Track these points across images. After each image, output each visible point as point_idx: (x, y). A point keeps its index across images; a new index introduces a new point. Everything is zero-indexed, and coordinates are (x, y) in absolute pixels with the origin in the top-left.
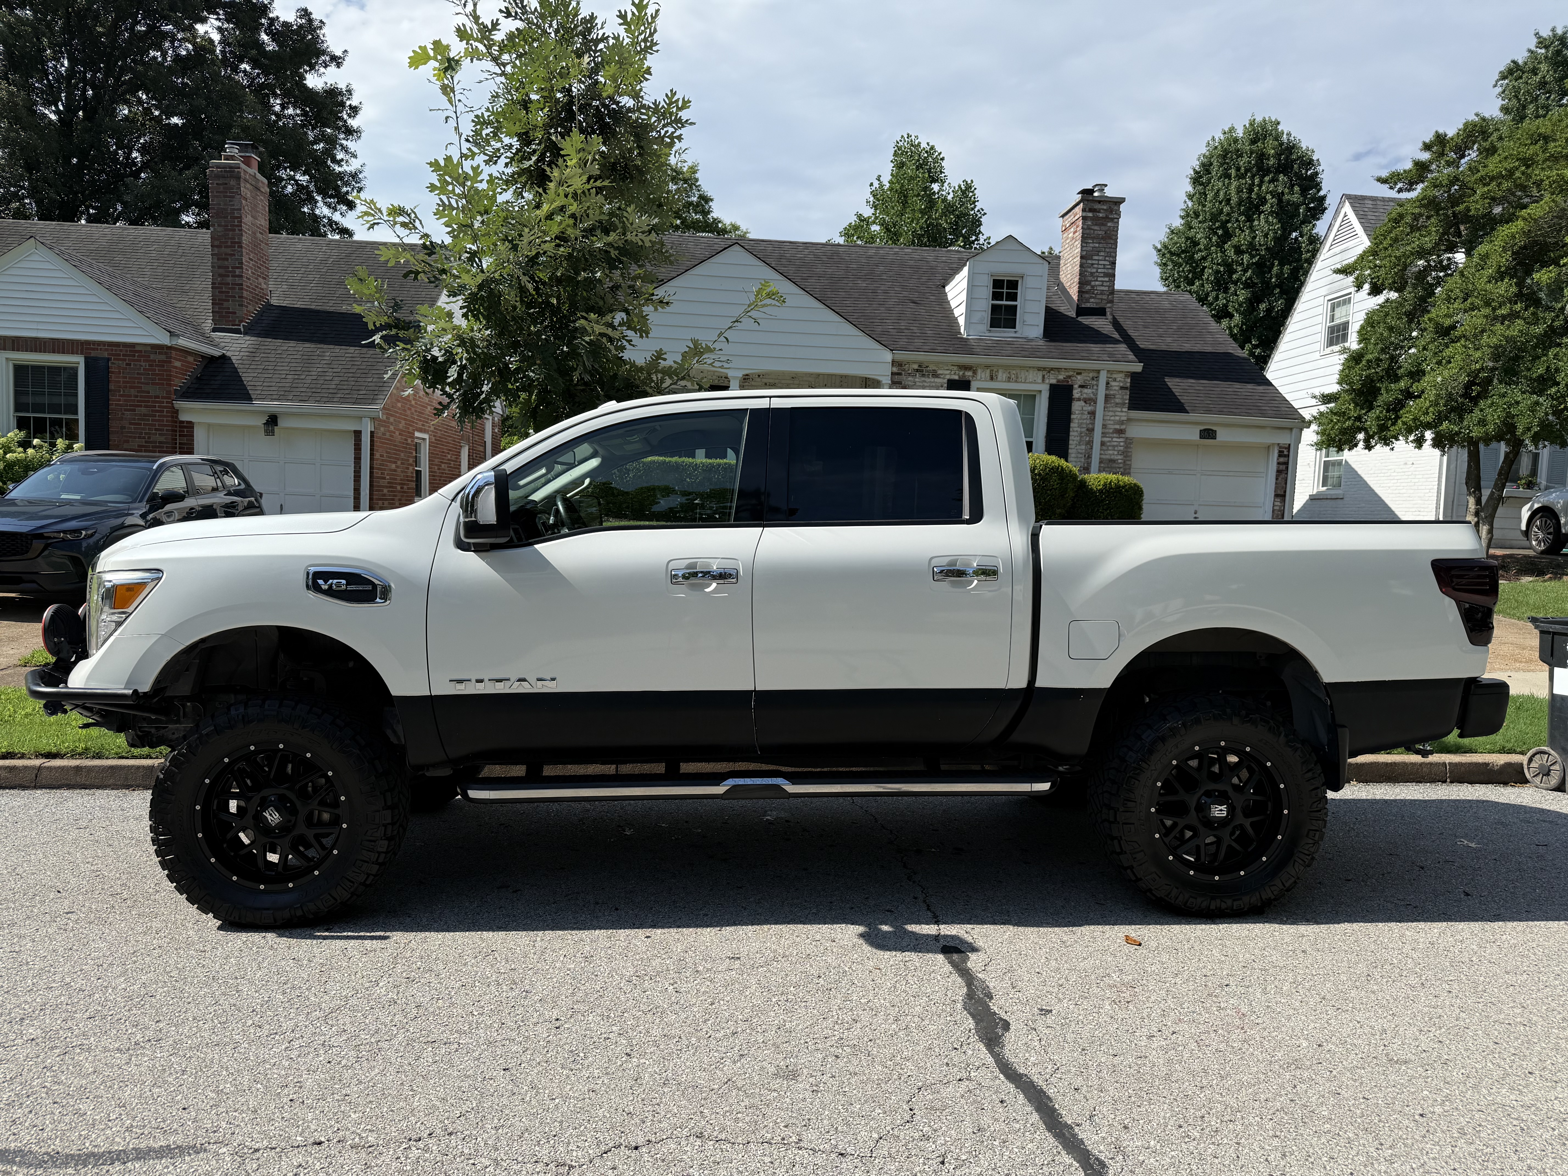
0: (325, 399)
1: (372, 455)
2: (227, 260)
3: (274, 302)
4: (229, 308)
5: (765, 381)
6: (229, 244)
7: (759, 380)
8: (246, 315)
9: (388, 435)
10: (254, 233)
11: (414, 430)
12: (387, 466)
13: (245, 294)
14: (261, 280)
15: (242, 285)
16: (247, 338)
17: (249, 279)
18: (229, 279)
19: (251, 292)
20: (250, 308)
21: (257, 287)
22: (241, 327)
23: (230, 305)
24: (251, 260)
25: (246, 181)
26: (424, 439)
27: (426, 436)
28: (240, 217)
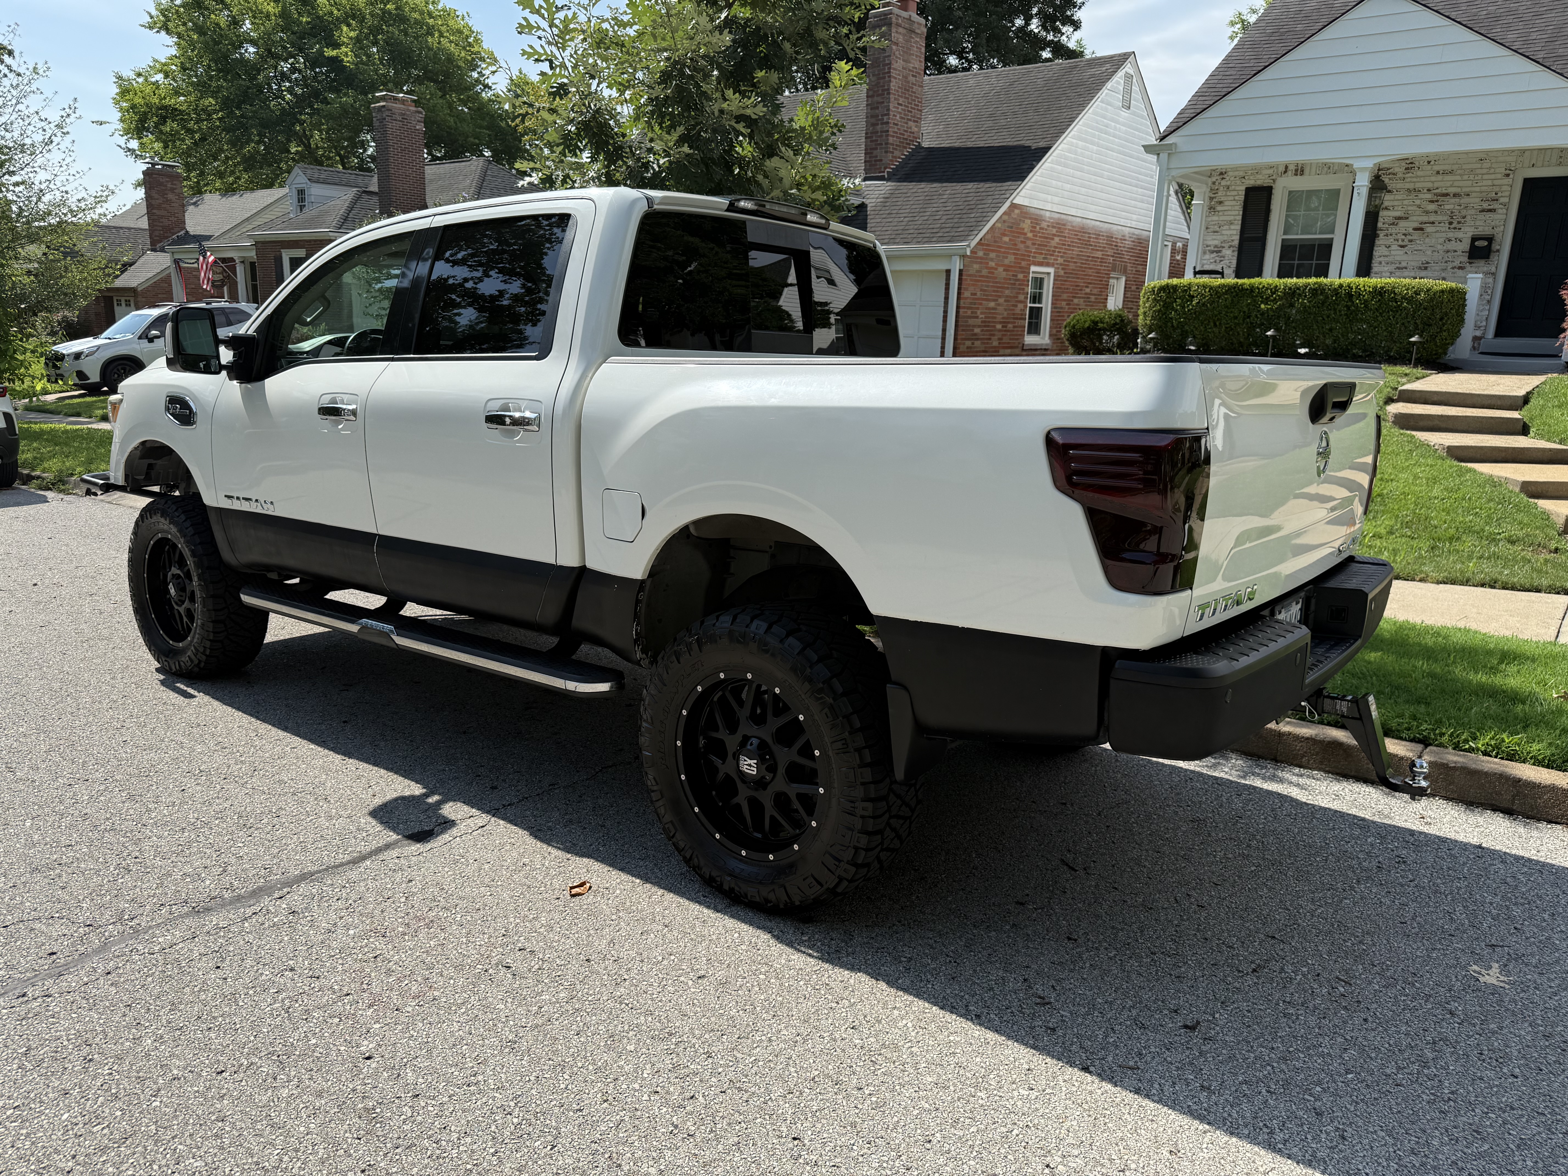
0: (925, 240)
1: (959, 293)
2: (878, 108)
3: (925, 144)
4: (876, 156)
5: (1436, 168)
6: (880, 92)
7: (1429, 167)
8: (892, 161)
9: (985, 272)
10: (905, 77)
11: (1030, 265)
12: (981, 304)
13: (891, 140)
14: (911, 123)
15: (888, 131)
16: (889, 183)
17: (897, 125)
18: (879, 128)
19: (897, 137)
20: (897, 153)
21: (906, 131)
22: (886, 174)
23: (877, 152)
24: (901, 105)
25: (898, 25)
26: (1049, 274)
27: (1051, 270)
28: (890, 64)
